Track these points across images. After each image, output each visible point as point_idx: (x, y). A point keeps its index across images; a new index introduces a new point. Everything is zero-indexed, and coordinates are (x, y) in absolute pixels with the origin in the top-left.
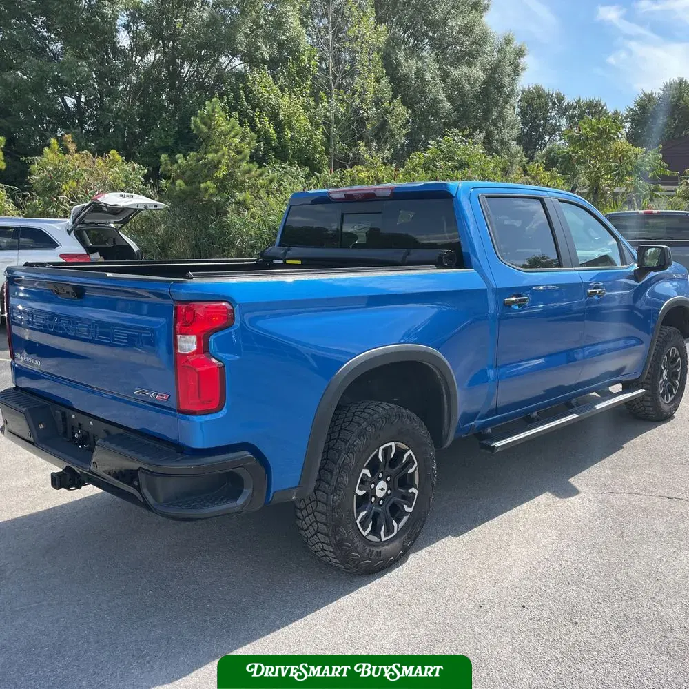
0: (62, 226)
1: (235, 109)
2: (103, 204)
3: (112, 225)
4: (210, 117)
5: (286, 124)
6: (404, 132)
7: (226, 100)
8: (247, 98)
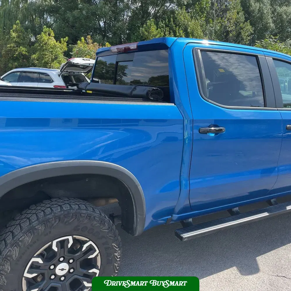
0: (56, 73)
1: (168, 27)
2: (72, 63)
3: (83, 74)
4: (149, 28)
5: (190, 33)
6: (249, 38)
7: (164, 22)
8: (174, 21)
